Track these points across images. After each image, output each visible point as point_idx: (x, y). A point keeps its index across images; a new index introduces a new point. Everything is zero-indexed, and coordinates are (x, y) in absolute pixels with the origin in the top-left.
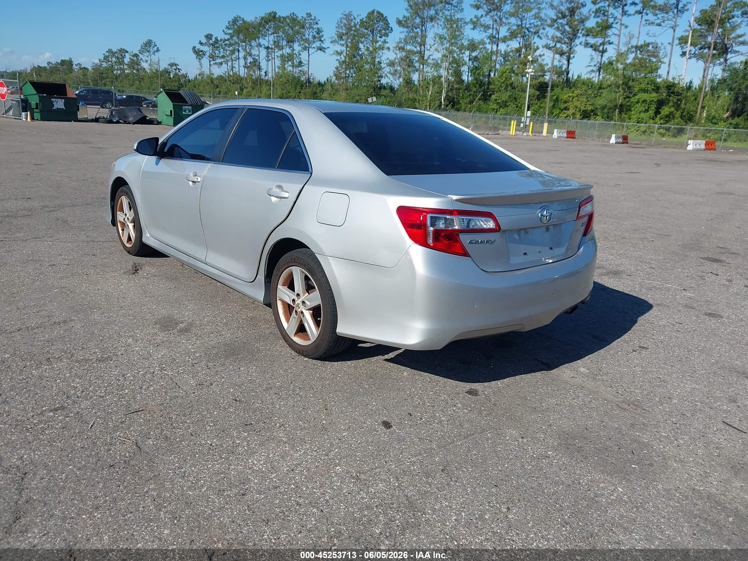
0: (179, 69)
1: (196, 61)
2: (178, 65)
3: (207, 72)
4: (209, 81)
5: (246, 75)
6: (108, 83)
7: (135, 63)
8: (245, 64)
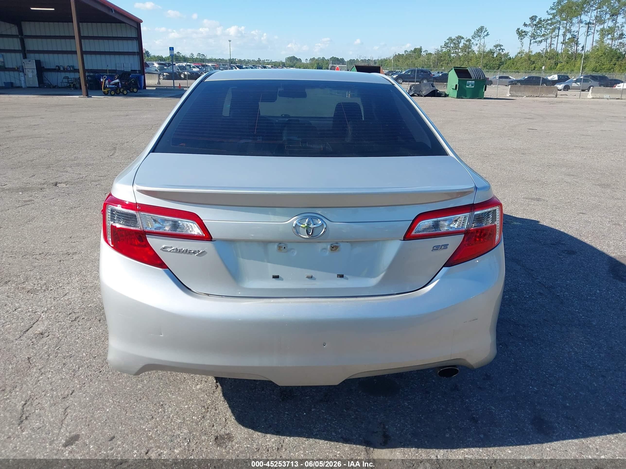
0: (502, 49)
1: (518, 41)
2: (502, 46)
3: (526, 50)
4: (527, 58)
5: (562, 51)
6: (444, 65)
7: (467, 47)
8: (564, 41)
